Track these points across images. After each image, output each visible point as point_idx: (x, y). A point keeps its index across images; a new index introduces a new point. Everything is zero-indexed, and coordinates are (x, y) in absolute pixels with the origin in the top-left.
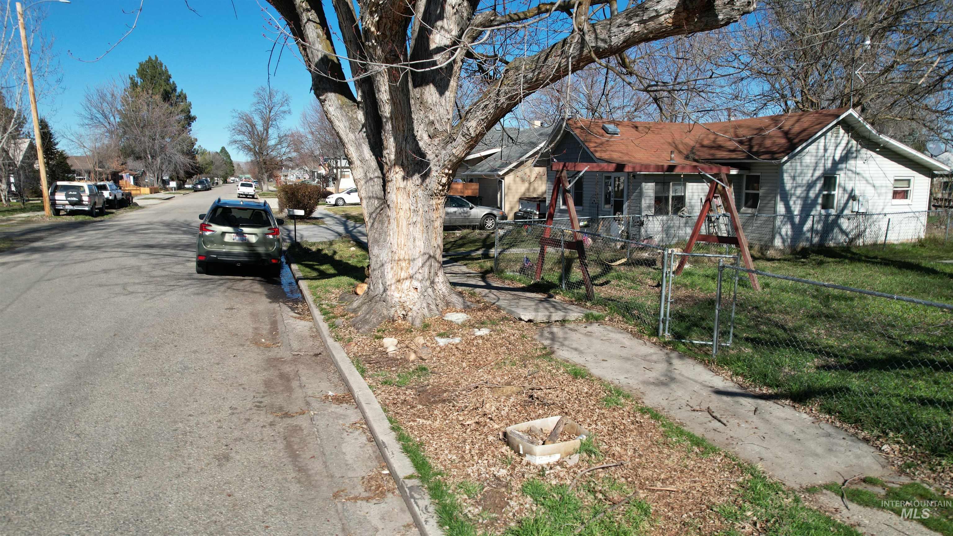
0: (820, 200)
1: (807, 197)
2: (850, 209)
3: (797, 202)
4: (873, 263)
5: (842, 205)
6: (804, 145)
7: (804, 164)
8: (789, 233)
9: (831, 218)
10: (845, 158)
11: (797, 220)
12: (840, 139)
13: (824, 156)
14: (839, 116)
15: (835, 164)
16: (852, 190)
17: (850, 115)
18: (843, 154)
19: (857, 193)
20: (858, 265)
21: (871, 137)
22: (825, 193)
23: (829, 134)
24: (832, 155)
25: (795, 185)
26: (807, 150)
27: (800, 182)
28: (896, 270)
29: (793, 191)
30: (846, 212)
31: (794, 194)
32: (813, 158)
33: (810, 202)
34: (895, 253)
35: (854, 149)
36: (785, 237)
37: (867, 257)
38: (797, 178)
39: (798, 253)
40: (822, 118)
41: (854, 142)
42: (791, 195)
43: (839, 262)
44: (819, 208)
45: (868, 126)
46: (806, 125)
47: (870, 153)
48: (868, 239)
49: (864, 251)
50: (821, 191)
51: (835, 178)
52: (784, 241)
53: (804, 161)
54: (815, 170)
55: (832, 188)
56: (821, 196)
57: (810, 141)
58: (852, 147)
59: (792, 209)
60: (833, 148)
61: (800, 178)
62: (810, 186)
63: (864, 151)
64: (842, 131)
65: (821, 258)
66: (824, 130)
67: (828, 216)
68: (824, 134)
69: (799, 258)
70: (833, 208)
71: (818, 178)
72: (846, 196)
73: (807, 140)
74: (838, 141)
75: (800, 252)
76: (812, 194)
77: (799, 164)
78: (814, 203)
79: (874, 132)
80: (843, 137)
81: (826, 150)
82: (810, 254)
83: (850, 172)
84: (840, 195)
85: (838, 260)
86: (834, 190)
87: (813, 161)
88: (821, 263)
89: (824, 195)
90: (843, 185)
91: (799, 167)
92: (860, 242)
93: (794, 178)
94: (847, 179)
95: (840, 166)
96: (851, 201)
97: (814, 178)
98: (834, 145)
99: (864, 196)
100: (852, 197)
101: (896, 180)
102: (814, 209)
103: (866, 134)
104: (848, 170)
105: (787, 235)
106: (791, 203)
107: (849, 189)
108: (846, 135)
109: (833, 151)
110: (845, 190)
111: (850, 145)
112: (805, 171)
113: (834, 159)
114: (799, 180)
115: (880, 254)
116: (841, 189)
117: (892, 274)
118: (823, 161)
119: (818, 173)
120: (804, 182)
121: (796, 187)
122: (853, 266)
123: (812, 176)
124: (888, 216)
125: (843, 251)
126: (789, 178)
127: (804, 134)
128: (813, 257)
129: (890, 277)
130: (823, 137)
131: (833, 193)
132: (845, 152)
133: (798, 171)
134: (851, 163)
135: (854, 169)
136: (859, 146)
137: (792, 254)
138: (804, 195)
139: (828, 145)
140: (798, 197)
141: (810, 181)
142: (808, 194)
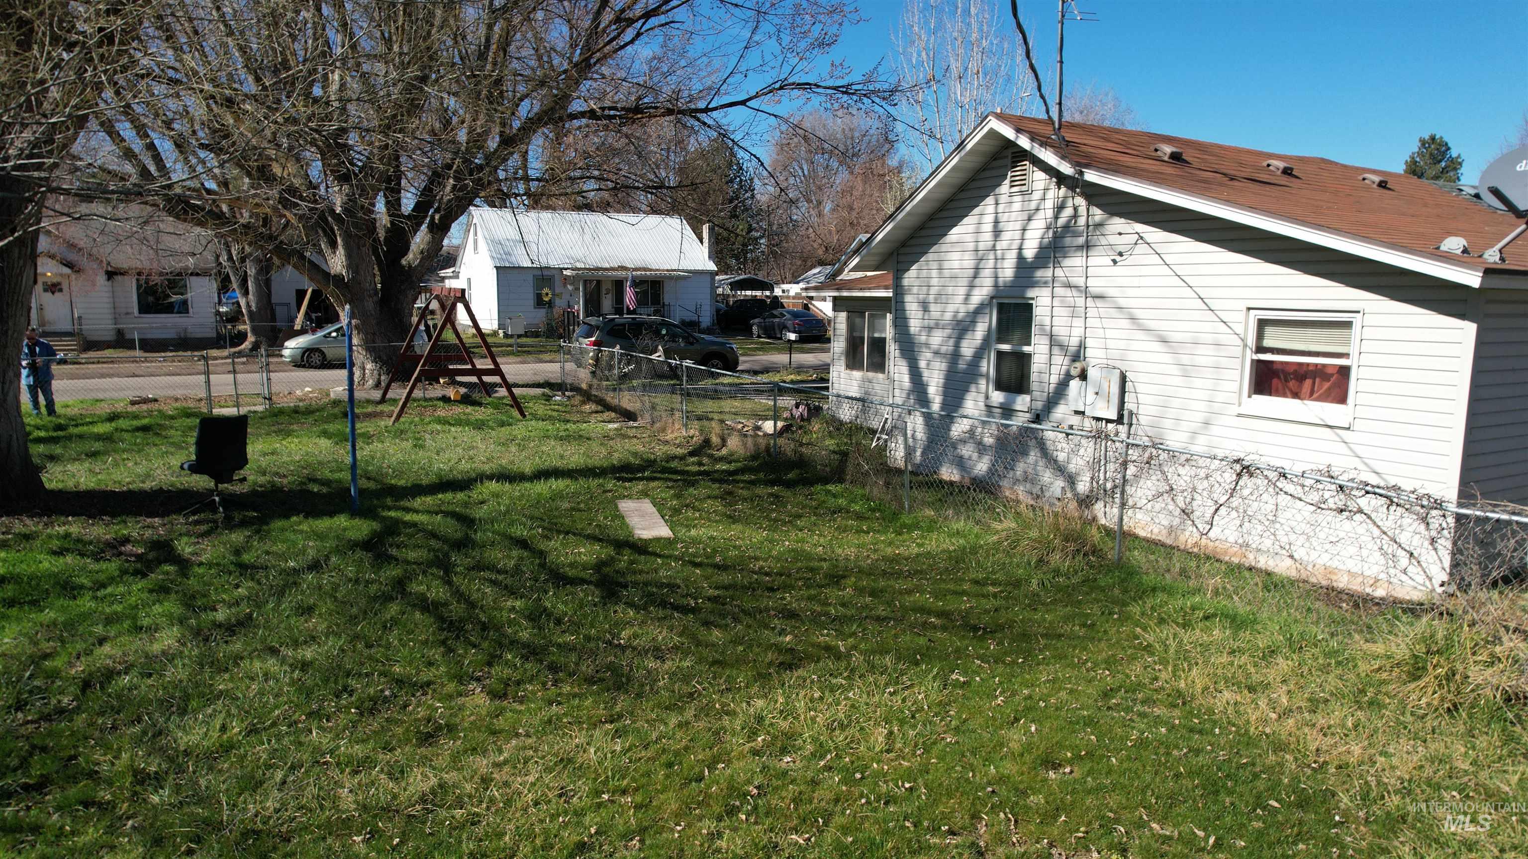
0: (988, 366)
1: (955, 356)
3: (934, 364)
5: (1051, 389)
8: (921, 435)
10: (1053, 251)
11: (936, 407)
13: (994, 248)
15: (1025, 270)
17: (994, 132)
18: (1047, 241)
22: (1004, 346)
24: (1016, 246)
27: (938, 315)
29: (923, 338)
31: (927, 345)
33: (962, 367)
35: (1082, 222)
38: (932, 307)
42: (922, 346)
47: (1138, 228)
50: (990, 341)
51: (1030, 307)
53: (946, 265)
54: (971, 286)
55: (1023, 337)
56: (992, 354)
58: (1074, 217)
59: (925, 378)
61: (939, 307)
63: (1117, 224)
64: (1037, 176)
70: (1026, 389)
78: (972, 371)
81: (997, 233)
83: (1069, 292)
89: (1000, 354)
90: (1049, 328)
93: (927, 306)
94: (1062, 312)
95: (1039, 275)
96: (1074, 383)
98: (1022, 217)
108: (1053, 185)
109: (1018, 234)
113: (1021, 258)
114: (936, 311)
118: (991, 263)
119: (980, 295)
126: (916, 305)
131: (1026, 349)
132: (1052, 233)
134: (1073, 265)
135: (1081, 282)
138: (948, 348)
139: (1003, 218)
140: (936, 353)
141: (961, 316)
142: (957, 346)
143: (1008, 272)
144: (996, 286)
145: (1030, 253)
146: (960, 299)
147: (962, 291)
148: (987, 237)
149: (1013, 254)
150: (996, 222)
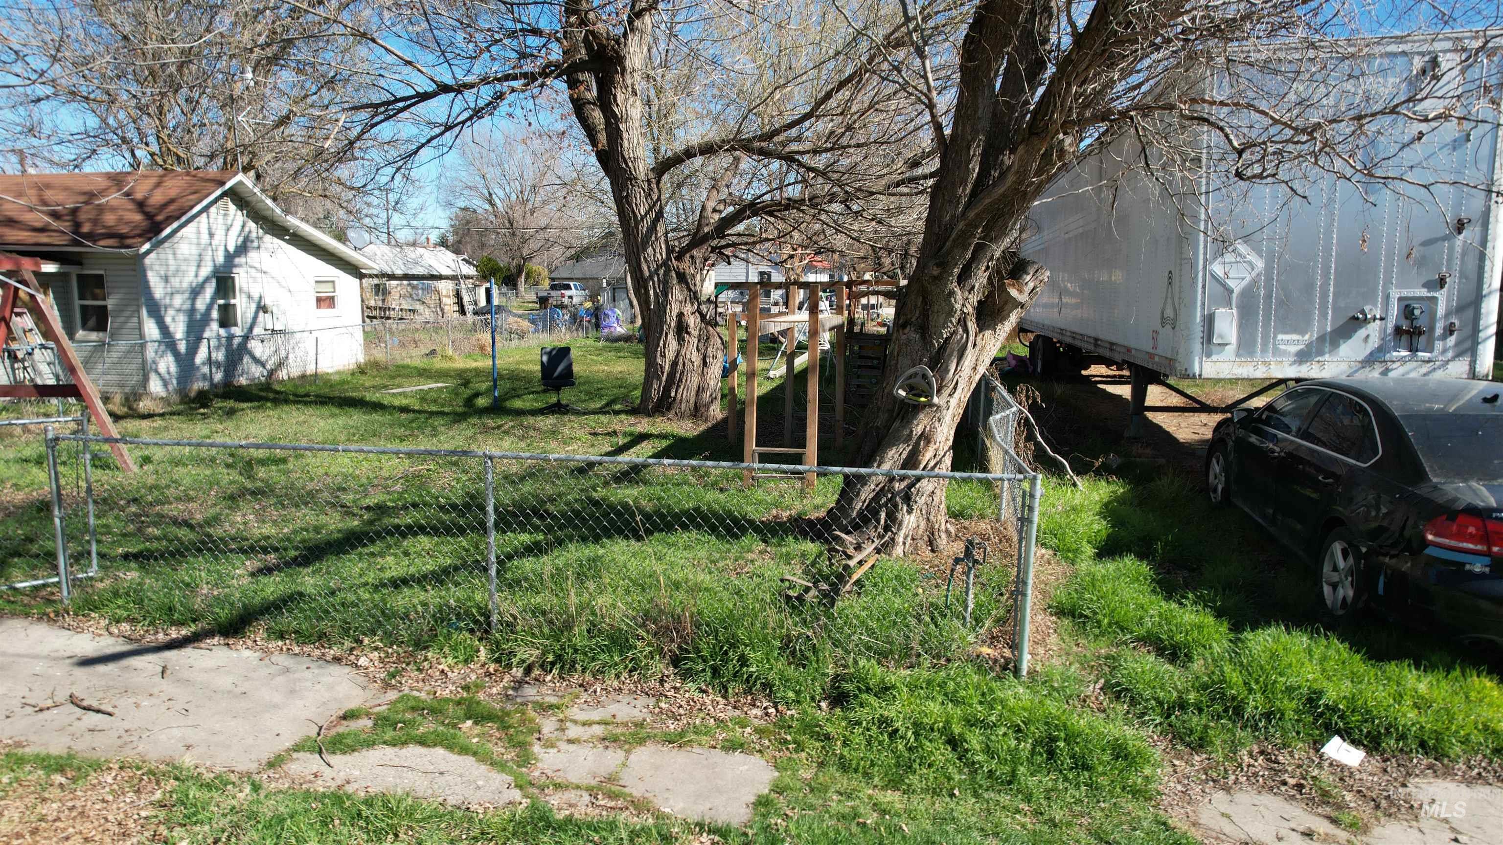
0: (215, 314)
1: (192, 311)
2: (262, 325)
3: (177, 318)
4: (306, 403)
5: (249, 321)
6: (175, 225)
7: (179, 256)
8: (173, 369)
9: (236, 341)
10: (243, 248)
11: (182, 347)
12: (230, 218)
13: (211, 244)
14: (223, 183)
15: (230, 258)
16: (261, 297)
17: (240, 183)
18: (239, 243)
19: (268, 301)
20: (286, 408)
21: (275, 219)
22: (221, 302)
23: (213, 210)
24: (223, 243)
25: (169, 290)
26: (179, 234)
27: (177, 285)
28: (337, 411)
29: (167, 301)
30: (257, 331)
31: (171, 306)
32: (194, 247)
33: (198, 317)
34: (331, 386)
35: (254, 235)
36: (167, 377)
37: (296, 395)
38: (172, 279)
39: (193, 401)
40: (198, 183)
41: (251, 225)
42: (166, 307)
43: (259, 407)
44: (215, 326)
45: (269, 202)
46: (173, 193)
47: (276, 241)
48: (292, 370)
49: (290, 388)
50: (213, 299)
51: (233, 278)
52: (165, 384)
53: (179, 252)
54: (199, 266)
55: (231, 295)
56: (216, 307)
57: (184, 219)
58: (250, 232)
59: (172, 329)
60: (223, 233)
61: (178, 279)
62: (196, 292)
63: (268, 238)
64: (232, 207)
65: (231, 403)
66: (205, 203)
67: (230, 338)
68: (206, 209)
69: (196, 409)
70: (236, 325)
71: (207, 280)
72: (253, 306)
73: (178, 218)
74: (229, 222)
75: (195, 399)
76: (201, 304)
77: (171, 257)
78: (206, 319)
79: (278, 211)
80: (236, 216)
81: (211, 235)
82: (211, 400)
83: (253, 270)
84: (244, 305)
85: (256, 404)
86: (234, 297)
87: (195, 251)
88: (231, 413)
89: (219, 306)
90: (245, 289)
91: (171, 262)
92: (283, 374)
93: (166, 279)
94: (250, 280)
95: (237, 260)
96: (261, 314)
97: (201, 279)
98: (224, 228)
99: (278, 306)
100: (262, 308)
101: (317, 282)
102: (207, 329)
103: (268, 213)
104: (251, 267)
105: (169, 373)
106: (168, 320)
107: (256, 296)
108: (239, 213)
109: (223, 238)
110: (249, 297)
111: (247, 229)
112: (184, 268)
113: (226, 250)
114: (175, 282)
115: (313, 389)
116: (243, 296)
117: (333, 416)
118: (210, 253)
119: (206, 270)
120: (185, 285)
121: (172, 294)
122: (278, 411)
123: (196, 276)
124: (315, 334)
125: (261, 390)
126: (158, 279)
127: (172, 207)
128: (218, 404)
129: (331, 421)
130: (204, 215)
131: (232, 301)
132: (241, 239)
133: (172, 268)
134: (253, 257)
135: (257, 265)
136: (261, 231)
137: (182, 402)
138: (187, 306)
139: (214, 227)
140: (179, 310)
141: (194, 285)
142: (193, 304)
143: (220, 259)
144: (215, 266)
145: (231, 249)
146: (193, 274)
147: (194, 269)
148: (205, 237)
149: (222, 248)
150: (209, 229)
